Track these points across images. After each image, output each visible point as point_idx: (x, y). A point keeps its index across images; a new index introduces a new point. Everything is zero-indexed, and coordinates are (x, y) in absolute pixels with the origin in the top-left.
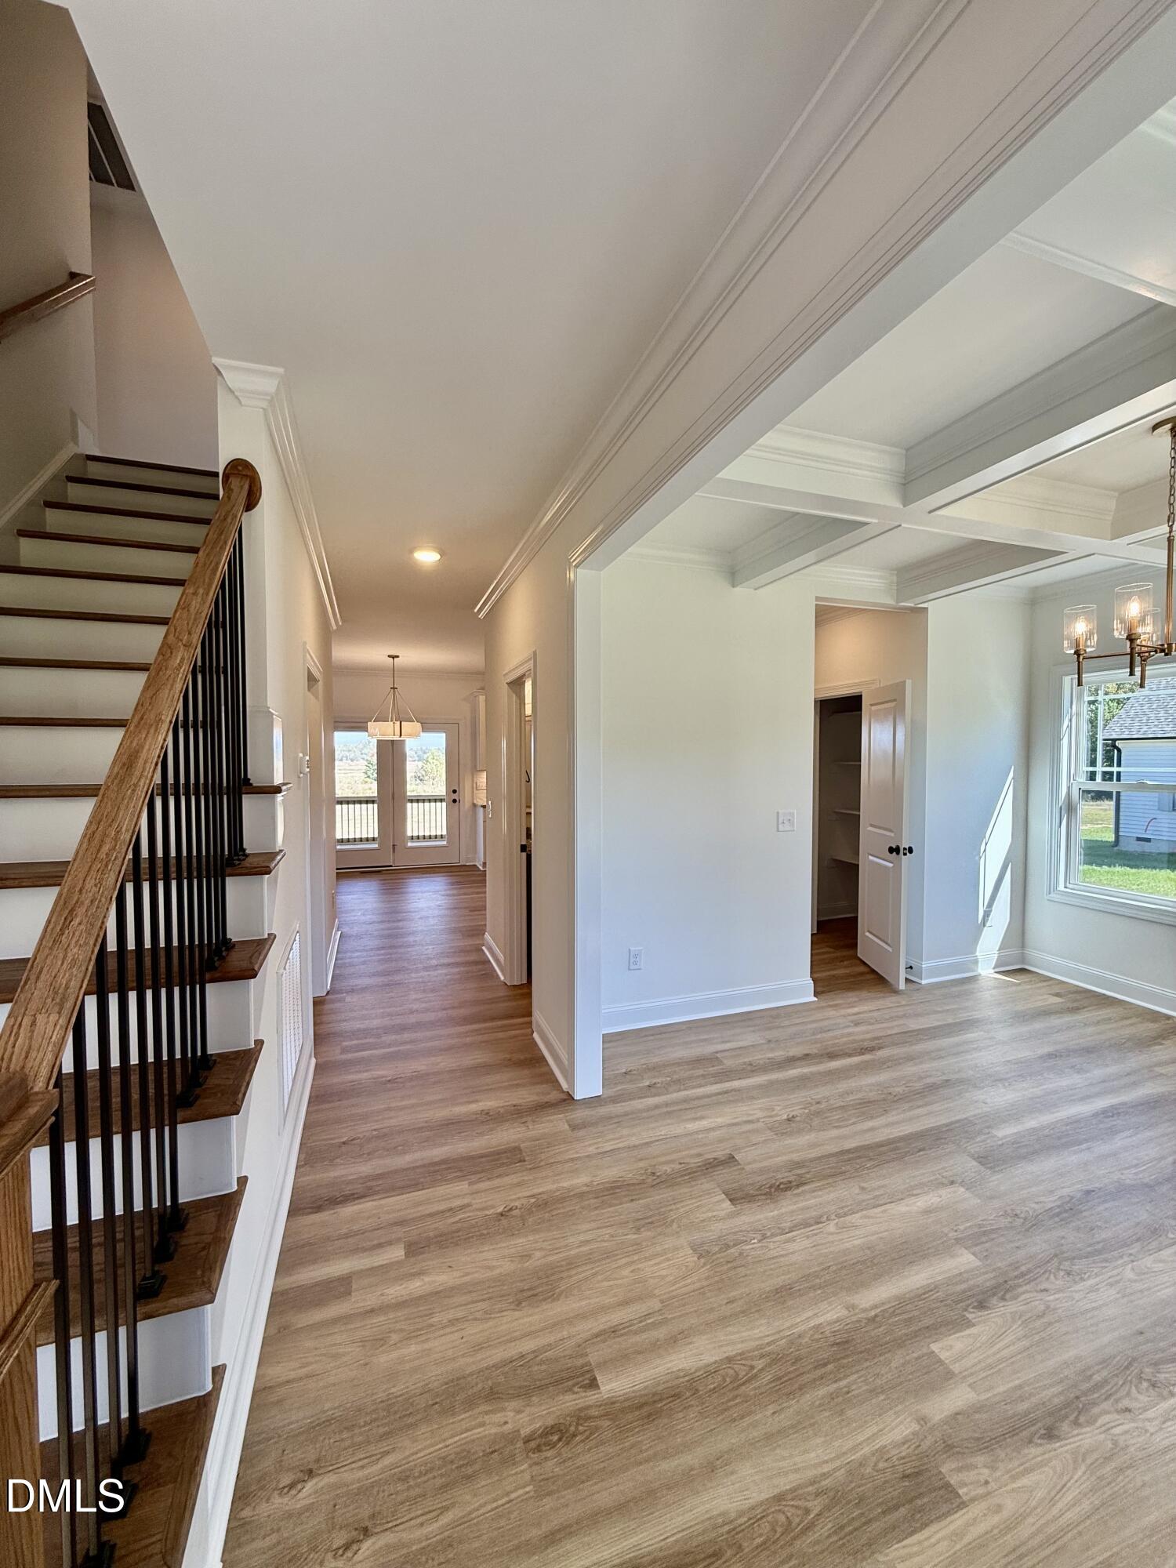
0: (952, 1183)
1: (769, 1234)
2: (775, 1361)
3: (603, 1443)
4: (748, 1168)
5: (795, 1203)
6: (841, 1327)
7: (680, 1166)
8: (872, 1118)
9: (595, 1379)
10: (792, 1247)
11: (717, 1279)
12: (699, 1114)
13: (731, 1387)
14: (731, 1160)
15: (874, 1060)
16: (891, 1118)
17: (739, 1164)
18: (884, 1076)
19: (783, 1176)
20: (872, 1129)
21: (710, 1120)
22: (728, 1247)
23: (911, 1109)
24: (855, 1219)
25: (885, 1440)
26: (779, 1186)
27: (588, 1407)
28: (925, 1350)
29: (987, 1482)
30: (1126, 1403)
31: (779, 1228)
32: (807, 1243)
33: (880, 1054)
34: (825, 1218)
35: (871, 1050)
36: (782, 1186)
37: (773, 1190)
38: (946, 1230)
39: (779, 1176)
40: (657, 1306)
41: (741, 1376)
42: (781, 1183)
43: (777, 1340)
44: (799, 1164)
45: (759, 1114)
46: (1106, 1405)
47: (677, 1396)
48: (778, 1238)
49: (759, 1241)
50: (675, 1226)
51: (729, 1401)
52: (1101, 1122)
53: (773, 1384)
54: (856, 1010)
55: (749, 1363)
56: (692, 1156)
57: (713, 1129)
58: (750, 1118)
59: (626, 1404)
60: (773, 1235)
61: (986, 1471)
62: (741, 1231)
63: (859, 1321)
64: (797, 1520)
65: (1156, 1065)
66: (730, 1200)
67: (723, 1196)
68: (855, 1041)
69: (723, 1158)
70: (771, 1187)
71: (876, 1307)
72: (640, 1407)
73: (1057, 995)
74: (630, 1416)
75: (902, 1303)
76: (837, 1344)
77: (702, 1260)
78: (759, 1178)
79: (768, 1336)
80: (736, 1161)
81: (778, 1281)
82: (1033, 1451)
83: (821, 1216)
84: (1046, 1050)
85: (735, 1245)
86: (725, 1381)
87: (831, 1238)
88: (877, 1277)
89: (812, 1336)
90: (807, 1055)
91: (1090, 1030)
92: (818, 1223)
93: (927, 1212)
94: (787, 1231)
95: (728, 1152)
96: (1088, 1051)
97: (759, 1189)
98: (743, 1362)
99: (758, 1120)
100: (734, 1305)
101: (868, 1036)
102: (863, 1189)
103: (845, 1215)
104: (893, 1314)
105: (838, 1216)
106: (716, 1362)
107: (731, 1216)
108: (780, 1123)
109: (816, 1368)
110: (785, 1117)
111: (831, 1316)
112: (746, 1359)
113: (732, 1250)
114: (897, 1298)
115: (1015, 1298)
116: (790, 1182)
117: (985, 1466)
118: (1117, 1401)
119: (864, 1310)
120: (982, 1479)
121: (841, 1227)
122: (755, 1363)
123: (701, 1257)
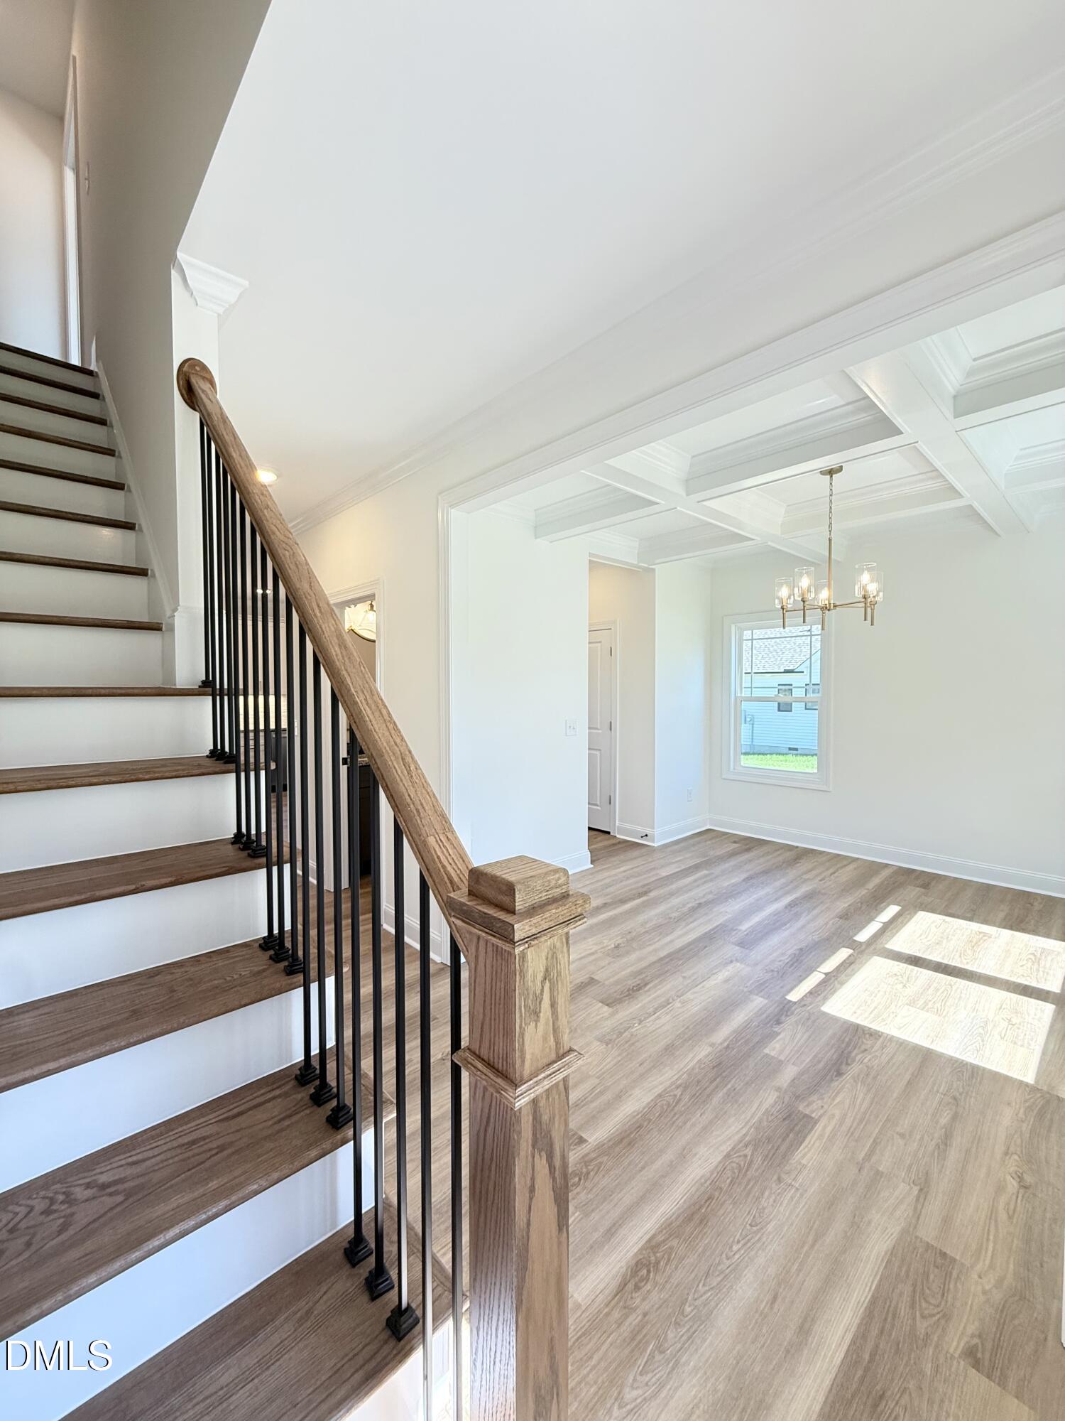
0: (731, 962)
1: (642, 1019)
2: (686, 1088)
3: (608, 1170)
4: (607, 983)
5: (650, 996)
6: (713, 1057)
8: (667, 935)
9: (581, 1137)
10: (663, 1020)
11: (625, 1054)
13: (668, 1111)
14: (591, 981)
15: (648, 900)
16: (678, 932)
17: (599, 982)
18: (662, 908)
19: (631, 983)
20: (671, 941)
22: (621, 1034)
23: (688, 924)
24: (689, 995)
25: (765, 1106)
26: (633, 989)
27: (587, 1155)
28: (762, 1054)
29: (822, 1107)
30: (863, 1047)
31: (647, 1013)
32: (668, 1017)
33: (652, 894)
34: (671, 1001)
35: (645, 893)
36: (635, 989)
37: (630, 992)
38: (741, 988)
39: (630, 982)
40: (597, 1081)
41: (671, 1102)
42: (633, 987)
43: (681, 1076)
44: (640, 972)
45: (595, 948)
46: (855, 1052)
47: (640, 1127)
48: (650, 1019)
49: (639, 1024)
50: (579, 1031)
51: (673, 1117)
52: (791, 911)
53: (692, 1100)
54: (622, 869)
55: (671, 1094)
58: (591, 951)
59: (611, 1143)
60: (646, 1019)
61: (820, 1102)
62: (624, 1022)
63: (720, 1051)
64: (742, 1163)
65: (803, 874)
66: (607, 1005)
67: (600, 1004)
68: (631, 890)
69: (587, 981)
70: (628, 991)
71: (725, 1040)
72: (622, 1140)
73: (735, 842)
74: (617, 1149)
75: (738, 1034)
76: (715, 1066)
77: (610, 1046)
78: (619, 987)
79: (674, 1075)
80: (596, 980)
81: (663, 1043)
82: (835, 1084)
83: (668, 1000)
84: (744, 876)
85: (625, 1031)
86: (663, 1108)
87: (681, 1010)
88: (717, 1024)
89: (699, 1067)
90: (605, 904)
91: (762, 860)
92: (669, 1004)
93: (727, 981)
94: (652, 1013)
95: (587, 976)
96: (765, 872)
97: (621, 994)
98: (668, 1094)
99: (596, 952)
100: (645, 1064)
101: (640, 884)
102: (684, 977)
103: (682, 995)
104: (737, 1041)
105: (679, 997)
106: (652, 1100)
107: (612, 1015)
108: (612, 950)
109: (710, 1083)
110: (613, 946)
111: (703, 1053)
112: (669, 1092)
113: (626, 1034)
114: (734, 1032)
115: (792, 1013)
116: (639, 985)
117: (818, 1099)
118: (860, 1047)
119: (721, 1044)
120: (820, 1105)
121: (684, 1003)
122: (676, 1093)
123: (607, 1045)
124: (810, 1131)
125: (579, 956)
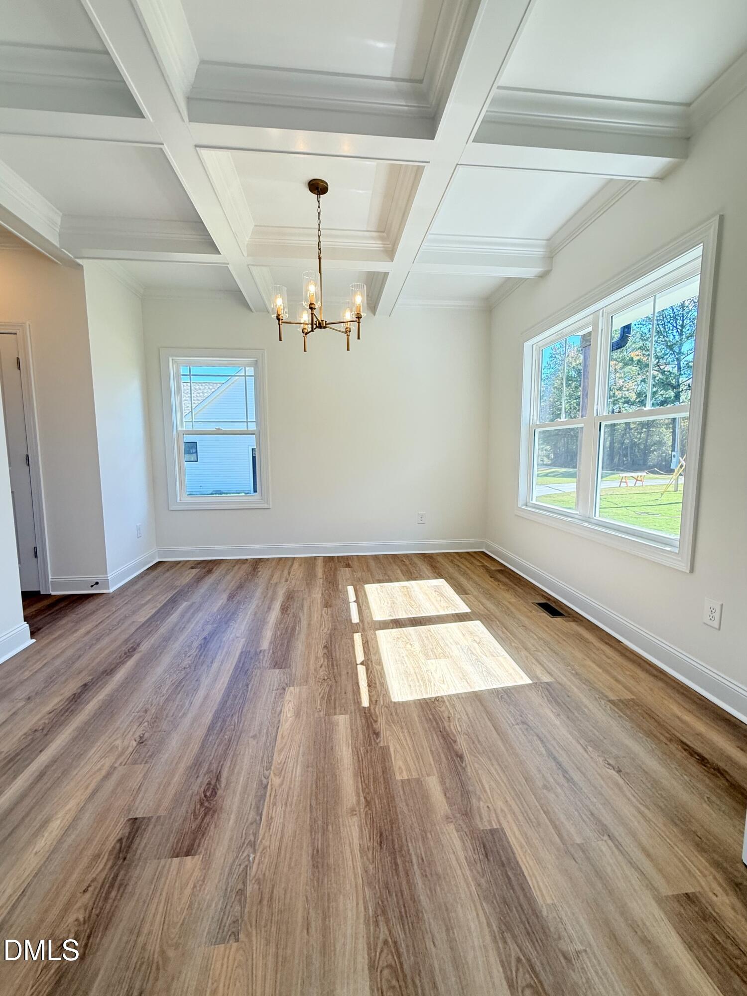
0: (284, 689)
1: (252, 838)
4: (162, 812)
5: (234, 792)
6: (367, 829)
7: (88, 895)
8: (196, 690)
10: (277, 821)
11: (274, 929)
12: (37, 823)
13: (402, 983)
14: (136, 825)
15: (141, 659)
16: (205, 682)
17: (149, 819)
18: (166, 660)
19: (197, 787)
20: (206, 697)
21: (60, 815)
22: (241, 892)
23: (209, 667)
24: (277, 759)
25: (461, 855)
26: (205, 796)
28: (400, 784)
30: (446, 717)
31: (252, 824)
32: (279, 809)
33: (144, 647)
34: (265, 781)
35: (133, 650)
36: (208, 794)
37: (206, 804)
38: (316, 715)
39: (195, 788)
41: (393, 963)
42: (205, 792)
43: (364, 898)
44: (197, 764)
45: (107, 763)
46: (446, 725)
48: (261, 832)
49: (255, 852)
50: (171, 953)
52: (289, 615)
53: (407, 927)
54: (82, 631)
55: (380, 944)
56: (89, 867)
57: (76, 819)
58: (103, 772)
60: (255, 834)
62: (232, 865)
63: (366, 814)
64: (528, 976)
66: (187, 855)
67: (176, 861)
68: (112, 652)
69: (127, 830)
70: (202, 804)
71: (358, 795)
73: (192, 568)
75: (359, 773)
76: (381, 842)
77: (242, 936)
78: (184, 809)
79: (357, 904)
80: (144, 818)
81: (305, 860)
82: (469, 771)
83: (261, 781)
84: (225, 596)
85: (244, 883)
86: (394, 987)
87: (285, 787)
88: (334, 777)
89: (368, 859)
90: (85, 685)
91: (229, 577)
92: (266, 787)
93: (297, 715)
94: (258, 818)
95: (123, 820)
97: (195, 816)
98: (379, 950)
99: (113, 768)
100: (313, 924)
101: (118, 643)
102: (254, 737)
103: (270, 763)
104: (368, 786)
105: (268, 768)
107: (207, 864)
108: (136, 751)
109: (398, 875)
110: (135, 744)
111: (355, 833)
112: (376, 945)
113: (249, 889)
114: (355, 775)
115: (377, 718)
116: (209, 784)
117: (479, 802)
119: (358, 802)
120: (486, 809)
121: (279, 773)
122: (382, 937)
123: (236, 936)
124: (514, 853)
125: (89, 791)
